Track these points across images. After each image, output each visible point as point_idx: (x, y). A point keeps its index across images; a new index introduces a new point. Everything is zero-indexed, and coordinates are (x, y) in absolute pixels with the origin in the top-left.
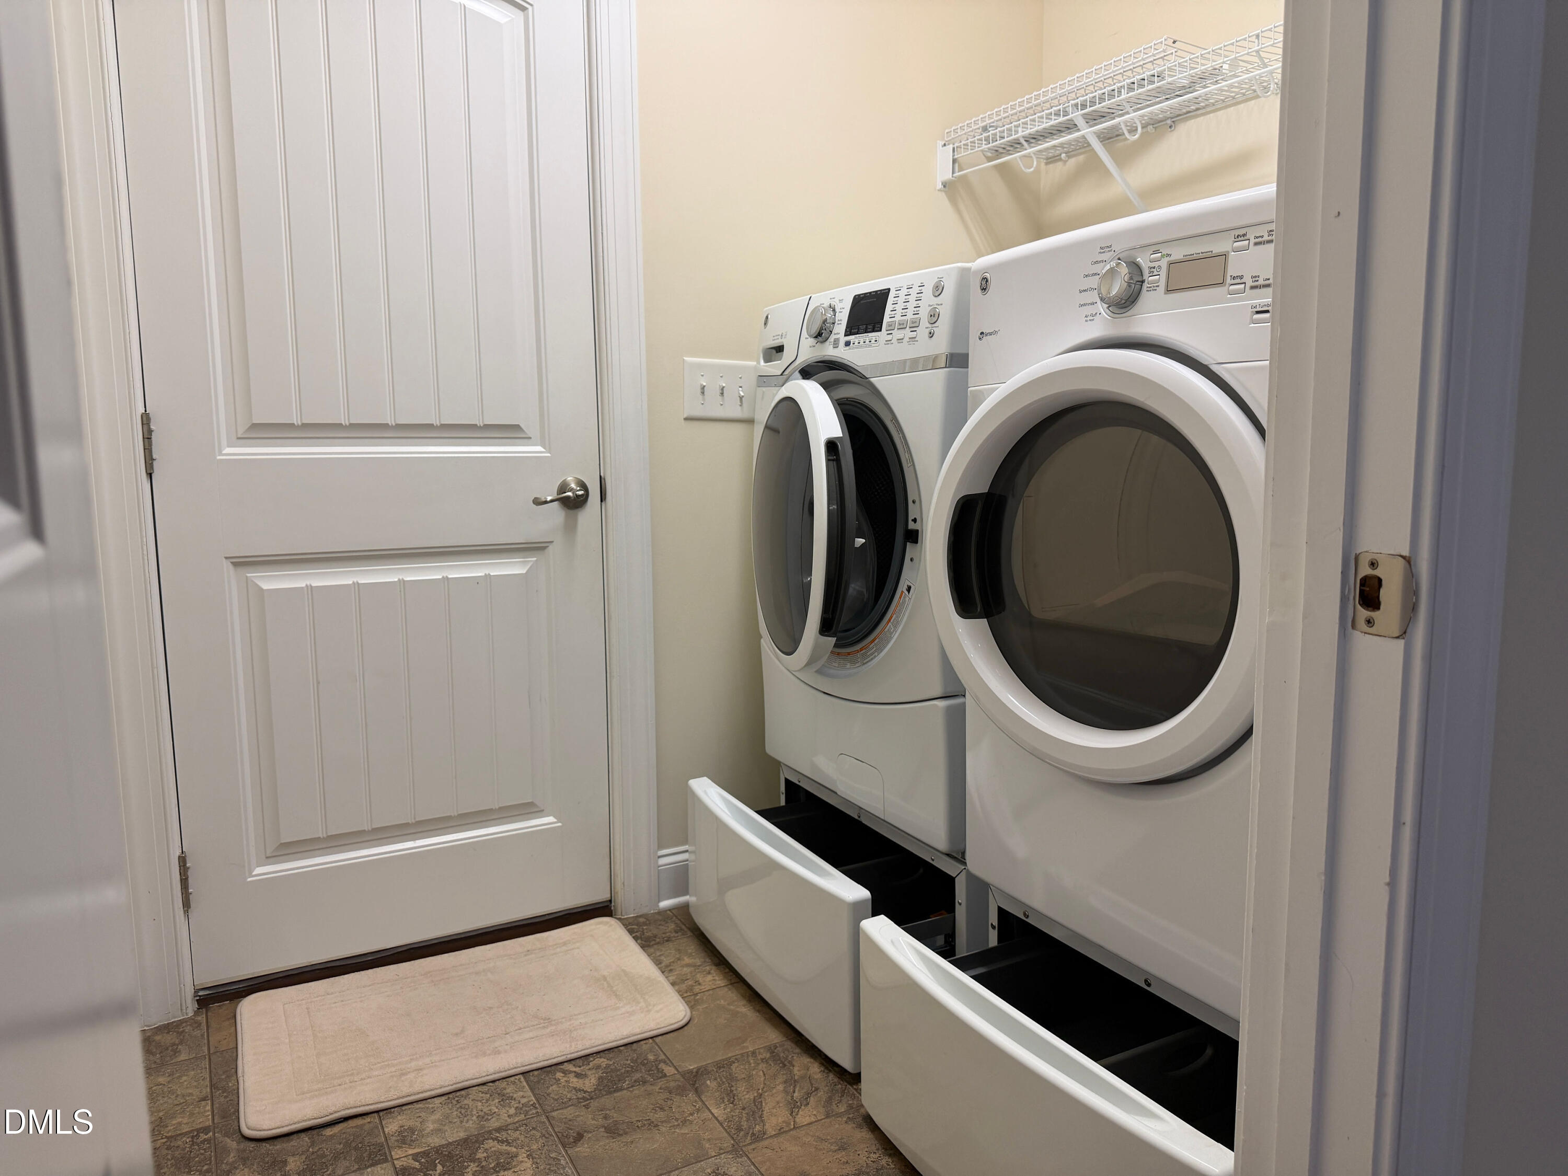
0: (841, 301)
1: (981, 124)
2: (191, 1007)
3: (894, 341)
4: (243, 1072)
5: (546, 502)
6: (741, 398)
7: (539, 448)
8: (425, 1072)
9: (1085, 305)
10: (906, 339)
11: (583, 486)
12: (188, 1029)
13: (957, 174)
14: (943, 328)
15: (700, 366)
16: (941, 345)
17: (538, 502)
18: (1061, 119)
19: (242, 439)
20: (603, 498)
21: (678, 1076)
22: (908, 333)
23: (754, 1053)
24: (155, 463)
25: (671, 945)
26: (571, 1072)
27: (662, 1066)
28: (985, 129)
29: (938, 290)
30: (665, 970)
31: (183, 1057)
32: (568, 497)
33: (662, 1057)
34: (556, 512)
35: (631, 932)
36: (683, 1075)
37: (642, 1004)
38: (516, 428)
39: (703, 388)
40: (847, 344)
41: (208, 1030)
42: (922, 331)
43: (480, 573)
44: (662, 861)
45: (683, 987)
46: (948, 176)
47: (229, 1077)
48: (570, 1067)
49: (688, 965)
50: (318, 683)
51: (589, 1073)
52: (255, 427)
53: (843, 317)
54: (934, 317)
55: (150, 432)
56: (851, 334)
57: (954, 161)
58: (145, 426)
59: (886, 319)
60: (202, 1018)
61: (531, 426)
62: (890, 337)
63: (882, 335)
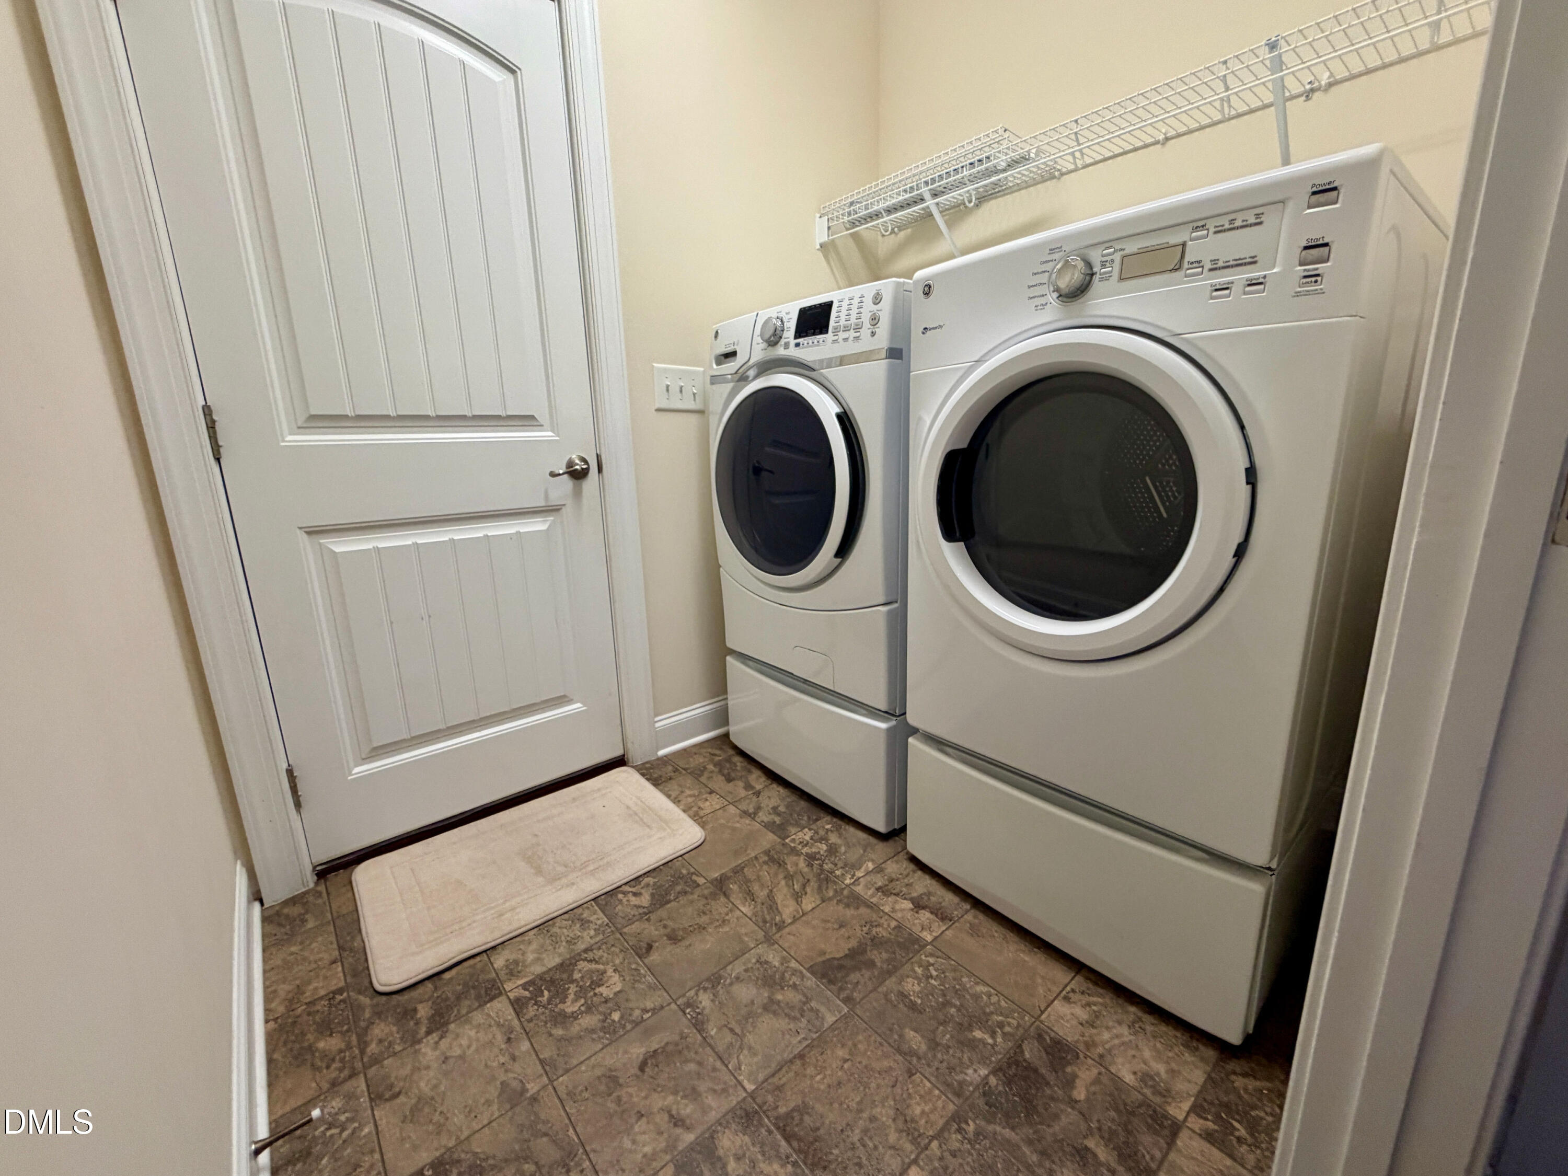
0: (788, 313)
1: (850, 200)
2: (311, 880)
3: (840, 340)
4: (367, 933)
5: (559, 475)
6: (694, 394)
7: (550, 434)
8: (518, 910)
9: (1034, 297)
10: (851, 338)
11: (584, 460)
12: (311, 899)
13: (831, 238)
14: (884, 328)
15: (665, 370)
16: (882, 341)
17: (553, 475)
18: (908, 195)
19: (301, 429)
20: (600, 470)
21: (708, 884)
22: (852, 334)
23: (756, 858)
24: (222, 450)
25: (673, 782)
26: (629, 892)
27: (694, 877)
28: (852, 204)
29: (877, 299)
30: (676, 801)
31: (310, 925)
32: (576, 470)
33: (692, 870)
34: (566, 483)
35: (643, 775)
36: (711, 882)
37: (669, 830)
38: (532, 417)
39: (668, 386)
40: (797, 345)
41: (329, 899)
42: (865, 332)
43: (512, 531)
44: (657, 725)
45: (691, 812)
46: (825, 239)
47: (353, 938)
48: (627, 888)
49: (690, 796)
50: (392, 623)
51: (643, 891)
52: (313, 417)
53: (791, 325)
54: (875, 320)
55: (214, 422)
56: (800, 337)
57: (829, 228)
58: (208, 417)
59: (832, 323)
60: (322, 888)
61: (542, 415)
62: (836, 338)
63: (829, 336)
